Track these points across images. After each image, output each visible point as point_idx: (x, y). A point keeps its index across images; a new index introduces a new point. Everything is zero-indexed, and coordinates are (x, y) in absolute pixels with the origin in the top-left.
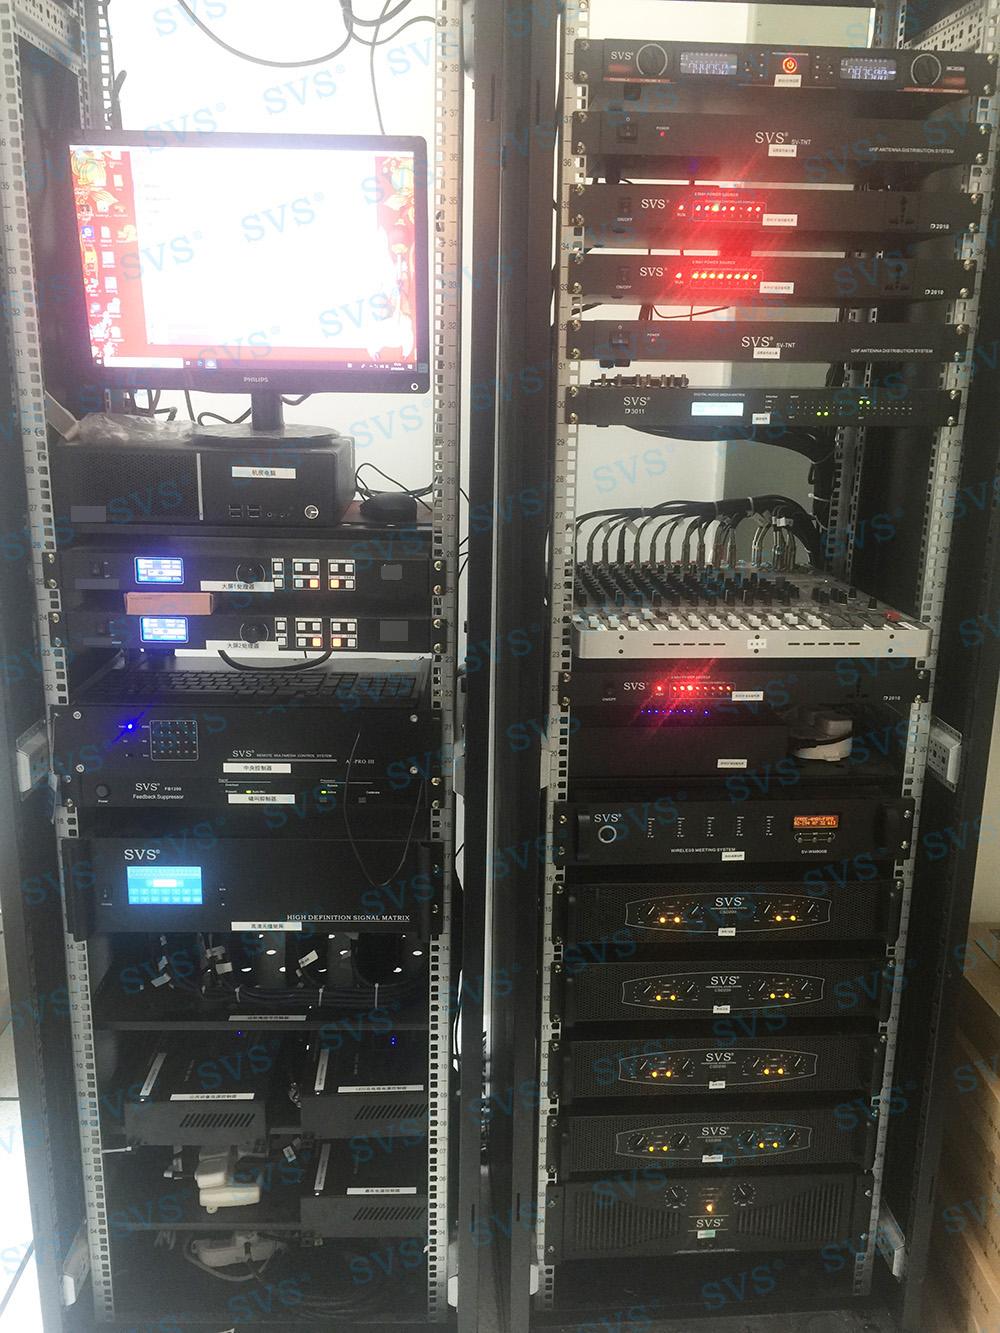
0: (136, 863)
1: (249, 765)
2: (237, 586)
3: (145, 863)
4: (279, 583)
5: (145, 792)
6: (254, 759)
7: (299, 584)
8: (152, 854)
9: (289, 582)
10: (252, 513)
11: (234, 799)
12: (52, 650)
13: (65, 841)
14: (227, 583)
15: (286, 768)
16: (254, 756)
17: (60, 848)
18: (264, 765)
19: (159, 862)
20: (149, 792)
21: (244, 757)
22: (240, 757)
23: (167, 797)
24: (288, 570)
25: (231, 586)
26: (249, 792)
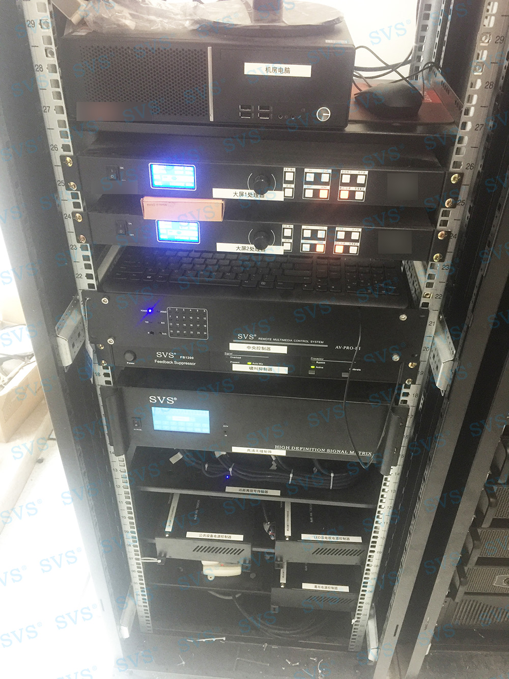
0: (158, 405)
1: (252, 345)
2: (248, 194)
3: (165, 405)
4: (289, 193)
5: (164, 359)
6: (256, 341)
7: (309, 194)
8: (171, 400)
9: (299, 191)
10: (262, 115)
11: (237, 367)
12: (79, 245)
13: (102, 388)
14: (238, 191)
15: (283, 350)
16: (256, 339)
17: (99, 392)
18: (264, 346)
19: (176, 406)
20: (168, 359)
21: (248, 339)
22: (243, 339)
23: (182, 363)
24: (300, 179)
25: (242, 194)
26: (250, 363)
